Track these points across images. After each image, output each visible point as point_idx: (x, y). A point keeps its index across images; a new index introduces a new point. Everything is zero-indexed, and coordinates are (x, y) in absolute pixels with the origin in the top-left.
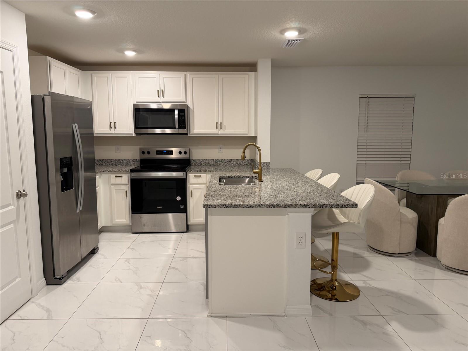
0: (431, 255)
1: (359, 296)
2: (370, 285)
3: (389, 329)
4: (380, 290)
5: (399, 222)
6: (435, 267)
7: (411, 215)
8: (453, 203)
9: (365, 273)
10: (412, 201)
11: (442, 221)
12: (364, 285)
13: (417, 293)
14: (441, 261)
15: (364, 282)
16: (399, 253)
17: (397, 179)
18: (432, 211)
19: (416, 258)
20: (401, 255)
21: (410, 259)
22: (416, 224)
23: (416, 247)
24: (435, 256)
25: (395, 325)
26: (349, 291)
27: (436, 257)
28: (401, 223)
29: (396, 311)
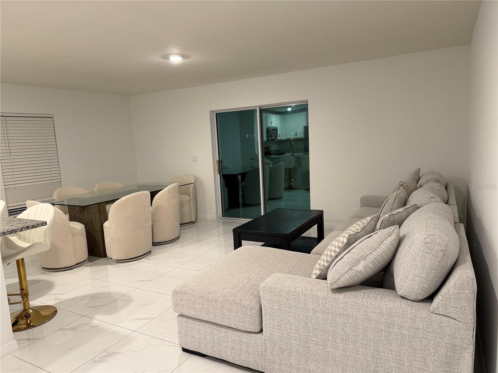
0: (101, 257)
1: (56, 311)
2: (62, 299)
3: (95, 322)
4: (74, 299)
5: (71, 236)
6: (107, 265)
7: (79, 227)
8: (112, 209)
9: (53, 292)
10: (75, 215)
11: (106, 224)
12: (57, 302)
13: (104, 288)
14: (112, 259)
15: (56, 299)
16: (76, 264)
17: (54, 198)
18: (96, 219)
19: (91, 263)
20: (78, 265)
21: (87, 266)
22: (85, 234)
23: (89, 255)
24: (105, 256)
25: (98, 317)
26: (44, 313)
27: (107, 256)
28: (73, 236)
29: (95, 308)
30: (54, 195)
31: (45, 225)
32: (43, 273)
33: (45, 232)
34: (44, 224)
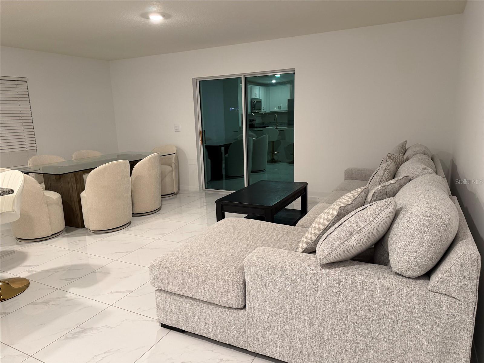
0: (79, 228)
1: (29, 284)
2: (35, 271)
3: (69, 295)
4: (48, 271)
5: (46, 205)
6: (85, 236)
7: (55, 196)
8: (89, 178)
9: (26, 263)
10: (51, 184)
11: (83, 194)
12: (30, 274)
13: (81, 259)
14: (90, 229)
15: (29, 271)
16: (52, 235)
17: (29, 166)
18: (72, 188)
19: (68, 234)
20: (55, 235)
21: (63, 237)
22: (61, 203)
23: (66, 225)
24: (83, 226)
25: (73, 290)
26: (15, 286)
27: (85, 227)
28: (48, 206)
29: (70, 280)
30: (28, 163)
31: (12, 193)
32: (17, 244)
33: (14, 201)
34: (10, 192)
